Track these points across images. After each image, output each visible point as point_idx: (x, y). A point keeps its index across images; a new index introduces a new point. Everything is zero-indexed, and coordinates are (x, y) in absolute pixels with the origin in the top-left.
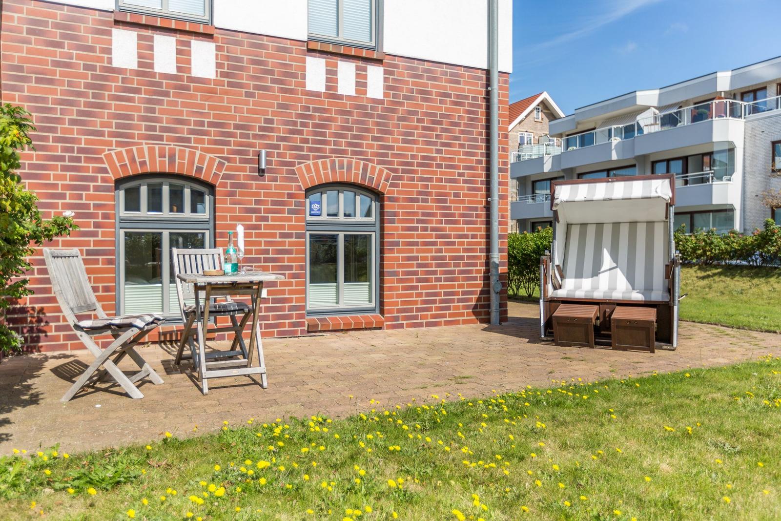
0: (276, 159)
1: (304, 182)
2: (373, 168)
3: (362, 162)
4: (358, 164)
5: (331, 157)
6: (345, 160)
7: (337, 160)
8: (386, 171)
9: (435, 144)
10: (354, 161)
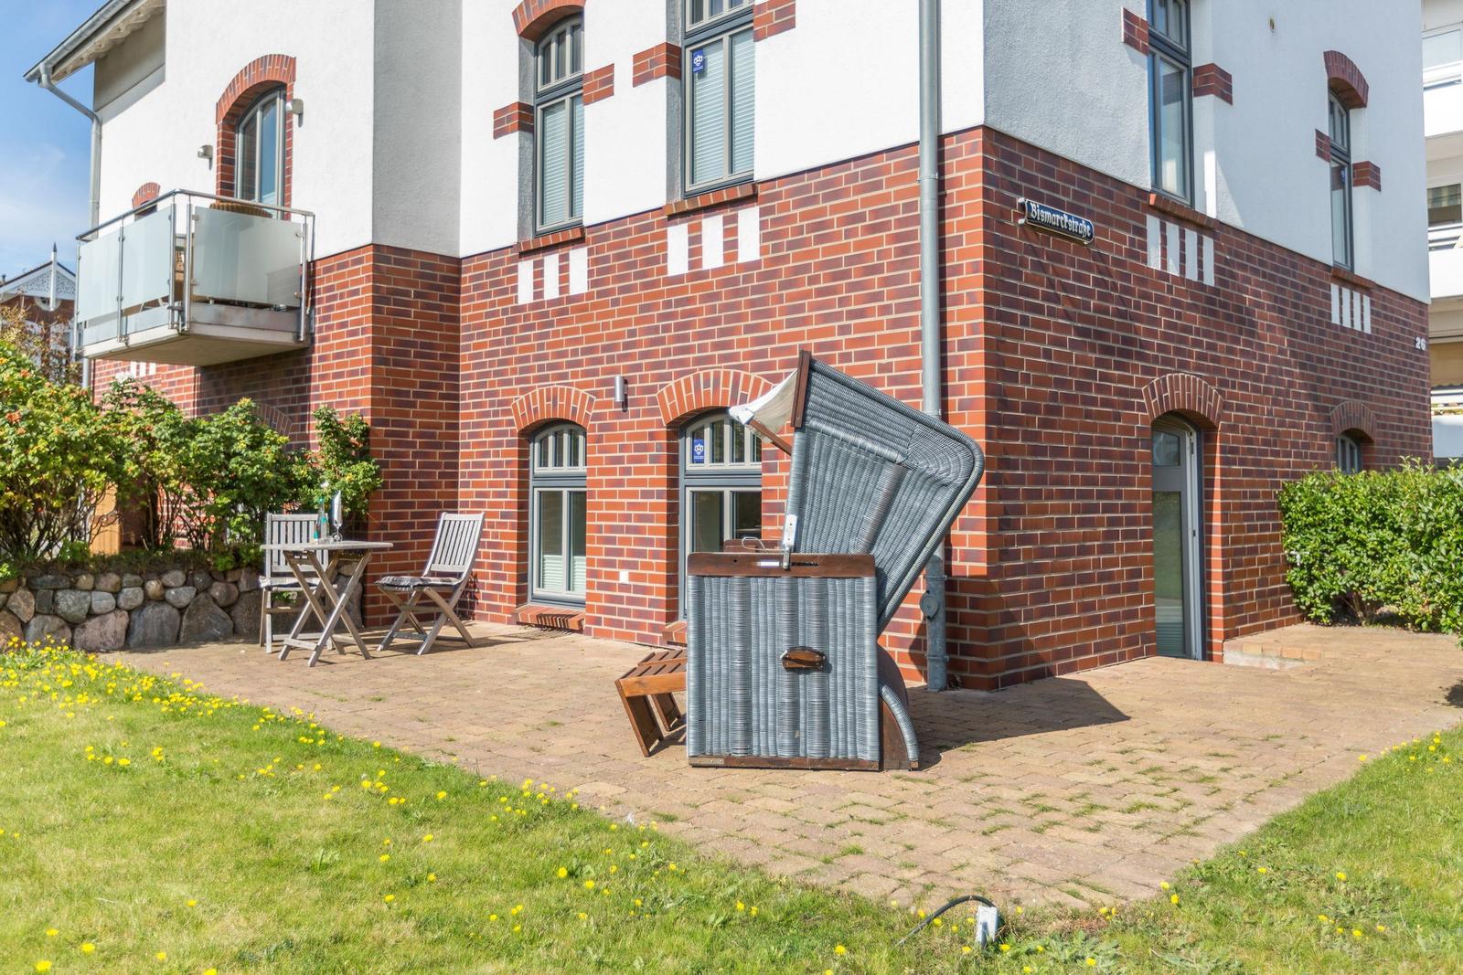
0: (638, 385)
1: (666, 416)
2: (747, 378)
3: (732, 371)
4: (727, 375)
5: (695, 370)
6: (712, 371)
7: (701, 373)
8: (764, 381)
9: (837, 316)
10: (722, 371)
